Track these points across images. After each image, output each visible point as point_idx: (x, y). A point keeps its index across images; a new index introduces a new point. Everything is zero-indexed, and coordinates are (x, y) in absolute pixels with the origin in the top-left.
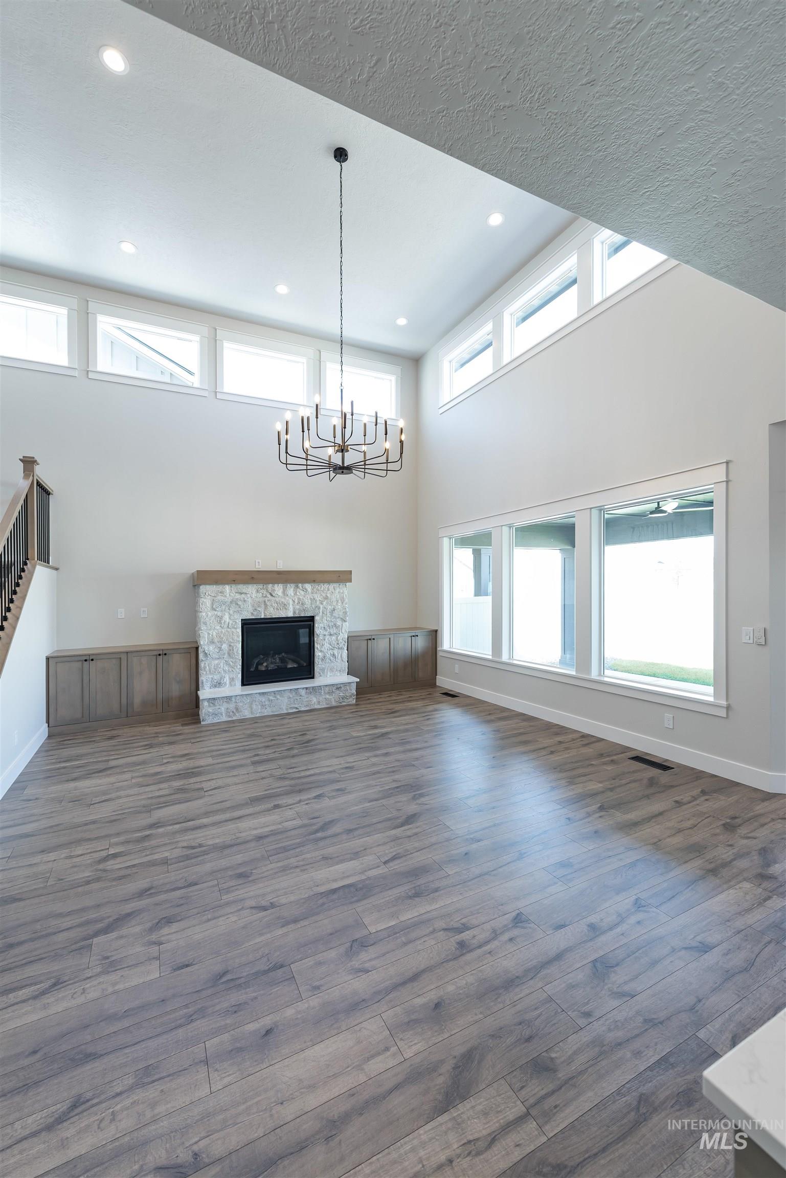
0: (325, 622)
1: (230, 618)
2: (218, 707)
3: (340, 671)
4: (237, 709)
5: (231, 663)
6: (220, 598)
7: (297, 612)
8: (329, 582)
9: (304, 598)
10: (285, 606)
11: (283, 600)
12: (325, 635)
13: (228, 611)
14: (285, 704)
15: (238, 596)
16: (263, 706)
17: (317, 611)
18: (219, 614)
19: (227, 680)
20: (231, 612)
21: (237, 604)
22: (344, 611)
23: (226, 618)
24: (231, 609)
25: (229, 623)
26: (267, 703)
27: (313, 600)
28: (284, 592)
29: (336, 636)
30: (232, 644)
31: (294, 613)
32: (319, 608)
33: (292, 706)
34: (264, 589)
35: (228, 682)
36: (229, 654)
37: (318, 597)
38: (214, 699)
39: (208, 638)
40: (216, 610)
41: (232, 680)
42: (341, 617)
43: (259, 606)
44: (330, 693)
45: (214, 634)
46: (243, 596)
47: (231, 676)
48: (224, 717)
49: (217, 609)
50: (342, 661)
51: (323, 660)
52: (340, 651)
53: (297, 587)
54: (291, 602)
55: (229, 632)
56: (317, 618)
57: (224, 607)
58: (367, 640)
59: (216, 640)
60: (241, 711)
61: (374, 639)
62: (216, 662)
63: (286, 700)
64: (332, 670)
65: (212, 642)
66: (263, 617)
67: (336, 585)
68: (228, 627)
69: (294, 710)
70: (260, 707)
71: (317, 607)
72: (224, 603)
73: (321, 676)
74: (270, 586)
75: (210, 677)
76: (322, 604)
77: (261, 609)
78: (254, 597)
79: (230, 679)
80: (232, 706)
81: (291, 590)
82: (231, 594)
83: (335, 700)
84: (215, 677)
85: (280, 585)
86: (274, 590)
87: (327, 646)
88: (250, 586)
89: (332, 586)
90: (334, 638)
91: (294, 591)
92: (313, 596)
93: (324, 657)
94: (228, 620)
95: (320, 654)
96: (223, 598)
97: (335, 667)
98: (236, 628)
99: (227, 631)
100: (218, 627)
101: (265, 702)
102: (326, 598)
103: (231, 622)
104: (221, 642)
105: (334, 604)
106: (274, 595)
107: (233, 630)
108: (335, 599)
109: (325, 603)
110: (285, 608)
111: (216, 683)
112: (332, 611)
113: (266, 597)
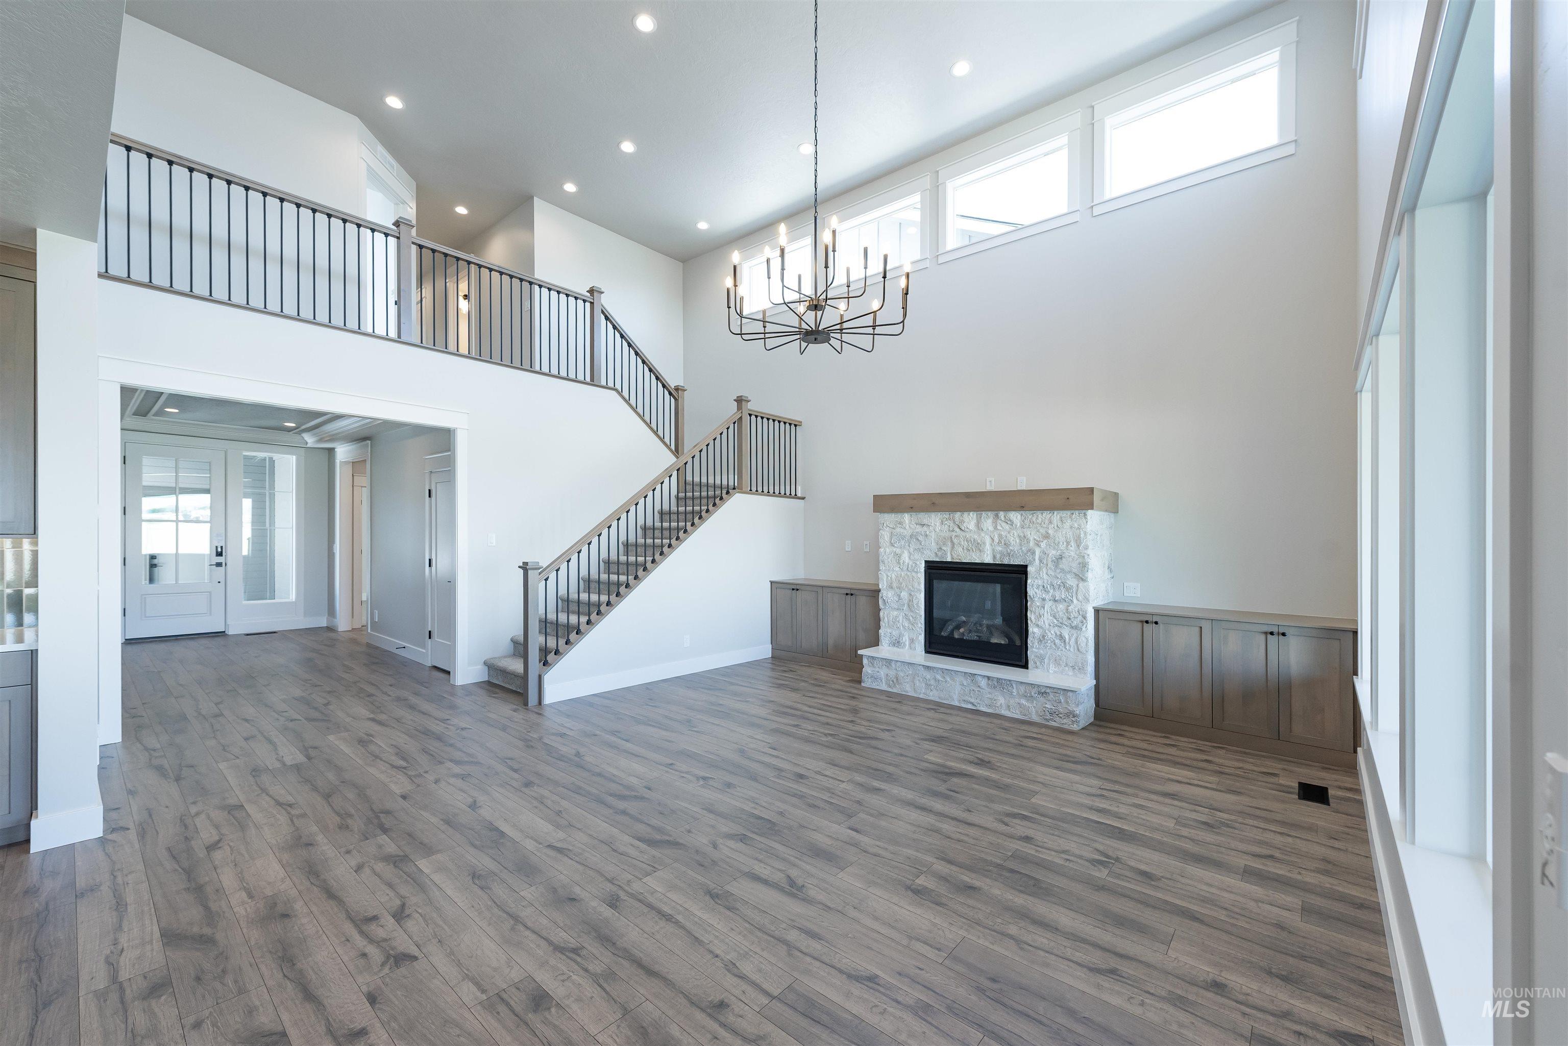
0: (1045, 577)
1: (909, 558)
2: (877, 669)
3: (1073, 668)
5: (911, 618)
6: (898, 530)
7: (998, 556)
8: (1051, 508)
9: (1008, 535)
10: (979, 547)
11: (976, 537)
12: (1044, 600)
13: (910, 548)
14: (957, 692)
15: (919, 529)
17: (1029, 558)
18: (898, 551)
19: (906, 639)
20: (912, 550)
21: (919, 540)
22: (1080, 560)
23: (905, 556)
24: (910, 545)
25: (908, 564)
26: (932, 682)
27: (1023, 538)
28: (978, 525)
29: (1066, 604)
30: (912, 593)
31: (994, 557)
32: (1034, 553)
33: (967, 698)
34: (950, 519)
35: (907, 643)
36: (909, 606)
37: (1032, 535)
39: (888, 582)
41: (912, 641)
42: (1074, 570)
43: (944, 544)
44: (1030, 698)
45: (893, 576)
46: (925, 528)
47: (912, 636)
48: (884, 684)
49: (895, 545)
50: (1078, 650)
51: (1041, 641)
52: (1074, 632)
53: (997, 516)
54: (988, 541)
55: (909, 576)
56: (1029, 569)
57: (903, 543)
58: (1141, 622)
59: (895, 585)
61: (1156, 623)
62: (895, 613)
64: (1057, 662)
65: (891, 587)
66: (949, 559)
67: (1066, 514)
68: (908, 569)
69: (970, 706)
71: (1030, 550)
72: (903, 537)
73: (1037, 667)
74: (958, 515)
75: (889, 631)
76: (1039, 546)
77: (947, 548)
78: (937, 530)
79: (910, 639)
80: (892, 673)
81: (988, 521)
82: (911, 526)
83: (1037, 712)
84: (894, 633)
85: (971, 514)
86: (962, 522)
87: (1047, 619)
88: (933, 515)
89: (1056, 516)
90: (1061, 607)
91: (993, 522)
92: (1023, 533)
93: (1044, 637)
94: (907, 560)
95: (1036, 630)
96: (902, 530)
97: (1064, 659)
98: (917, 572)
99: (906, 574)
100: (897, 569)
101: (929, 680)
102: (1047, 536)
103: (911, 563)
104: (900, 588)
105: (1062, 547)
106: (963, 528)
107: (914, 574)
108: (1062, 539)
109: (1043, 545)
110: (979, 549)
111: (894, 638)
112: (1057, 559)
113: (953, 531)
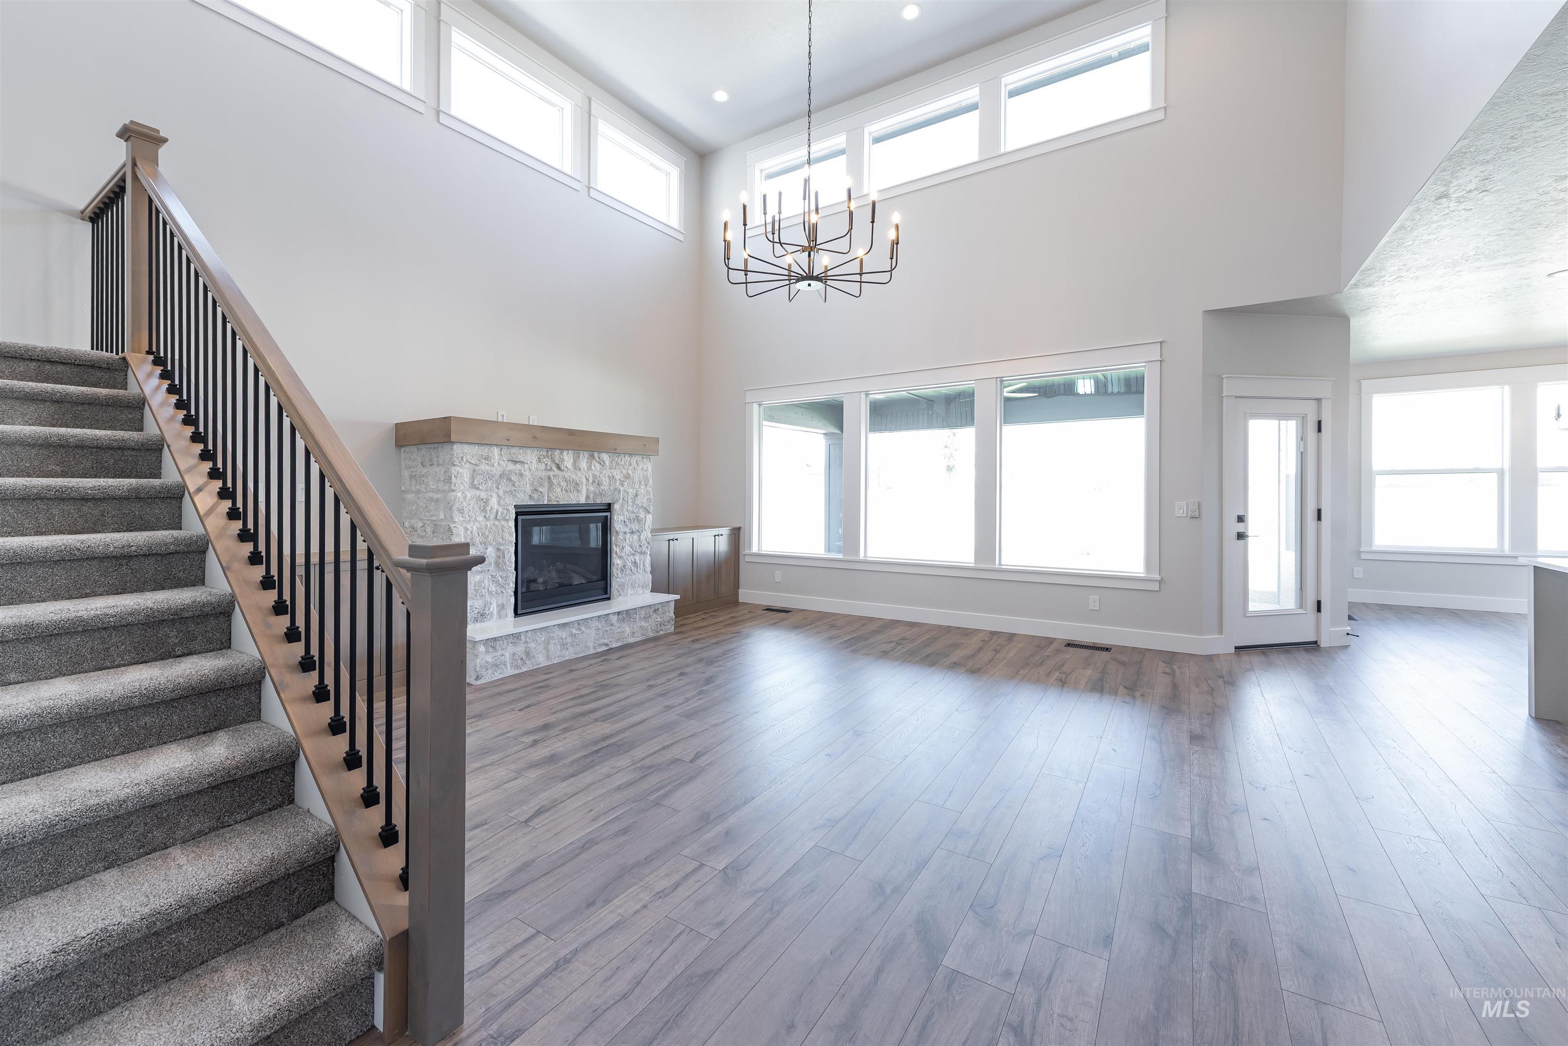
0: (625, 512)
1: (499, 503)
2: (500, 652)
3: (643, 587)
4: (528, 654)
5: (500, 580)
6: (484, 467)
7: (592, 496)
8: (631, 453)
9: (601, 476)
10: (576, 486)
11: (574, 477)
12: (625, 533)
13: (496, 490)
14: (592, 639)
15: (511, 466)
16: (564, 645)
17: (615, 496)
18: (483, 495)
19: (494, 608)
20: (501, 493)
21: (510, 480)
22: (648, 497)
23: (494, 501)
24: (500, 487)
25: (497, 511)
27: (612, 479)
28: (575, 464)
29: (638, 535)
30: (502, 547)
31: (588, 497)
32: (619, 491)
33: (601, 641)
34: (548, 457)
35: (495, 612)
36: (497, 564)
37: (618, 475)
38: (495, 639)
39: (464, 536)
40: (478, 489)
41: (502, 607)
42: (645, 506)
43: (541, 485)
44: (647, 618)
45: (475, 529)
46: (518, 466)
47: (500, 602)
48: (509, 668)
49: (481, 488)
50: (645, 571)
51: (622, 570)
52: (642, 557)
53: (592, 457)
54: (584, 480)
55: (496, 526)
56: (616, 507)
57: (489, 484)
58: (669, 541)
60: (534, 657)
61: (677, 539)
63: (592, 633)
64: (633, 586)
66: (546, 502)
67: (639, 458)
68: (496, 518)
69: (604, 648)
70: (559, 647)
71: (615, 489)
72: (491, 477)
73: (620, 595)
74: (557, 452)
76: (622, 485)
77: (545, 490)
78: (533, 470)
79: (498, 606)
80: (520, 649)
81: (584, 460)
82: (502, 462)
83: (651, 628)
85: (570, 452)
86: (563, 460)
87: (628, 549)
88: (529, 451)
89: (634, 460)
90: (635, 537)
91: (588, 462)
92: (612, 473)
93: (624, 566)
94: (496, 506)
95: (619, 561)
96: (488, 467)
97: (637, 581)
98: (507, 520)
99: (494, 524)
100: (481, 518)
101: (566, 638)
102: (628, 477)
103: (501, 510)
104: (485, 544)
105: (637, 486)
106: (562, 468)
107: (503, 523)
108: (637, 480)
109: (625, 484)
110: (577, 490)
111: (476, 611)
112: (634, 497)
113: (551, 470)
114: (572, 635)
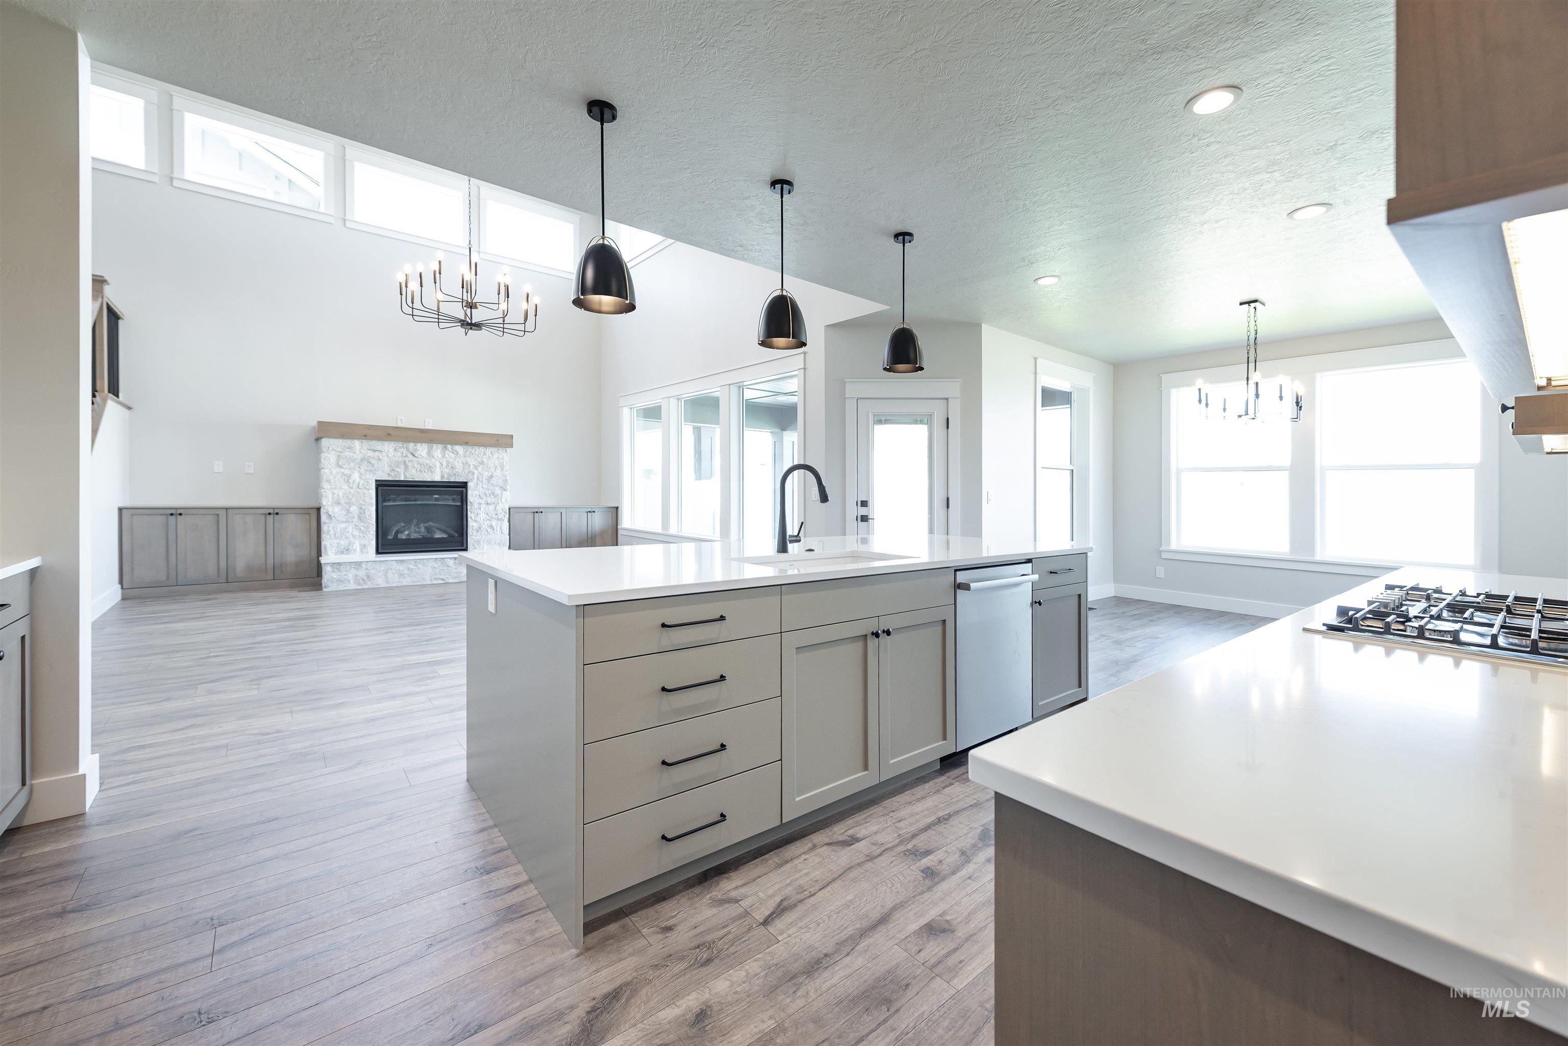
0: (481, 489)
1: (360, 478)
2: (344, 573)
3: (499, 544)
4: (368, 577)
5: (362, 528)
6: (347, 453)
7: (446, 476)
8: (486, 445)
9: (454, 462)
10: (431, 469)
11: (428, 462)
12: (480, 504)
13: (359, 469)
14: (429, 574)
15: (370, 454)
16: (401, 575)
17: (470, 476)
18: (347, 472)
19: (357, 545)
20: (362, 471)
21: (370, 463)
22: (504, 478)
23: (356, 476)
24: (361, 467)
25: (359, 483)
26: (407, 572)
27: (466, 464)
28: (429, 453)
29: (494, 505)
30: (363, 507)
31: (442, 477)
32: (473, 474)
33: (437, 577)
34: (403, 447)
35: (358, 549)
36: (360, 518)
37: (472, 462)
38: (339, 564)
39: (332, 498)
40: (342, 467)
41: (364, 547)
42: (500, 484)
43: (398, 467)
45: (341, 494)
46: (377, 453)
47: (363, 542)
48: (352, 584)
49: (344, 467)
50: (502, 533)
51: (478, 531)
52: (499, 522)
53: (446, 448)
54: (438, 465)
55: (359, 493)
56: (469, 484)
57: (352, 465)
58: (534, 513)
59: (343, 501)
60: (373, 579)
61: (541, 512)
62: (343, 525)
63: (430, 570)
64: (489, 542)
65: (338, 503)
66: (402, 479)
67: (494, 449)
68: (358, 487)
69: (440, 582)
70: (397, 575)
71: (470, 472)
72: (353, 460)
73: (475, 548)
74: (411, 445)
75: (335, 542)
76: (476, 469)
77: (401, 470)
78: (390, 455)
79: (361, 545)
80: (362, 573)
81: (437, 450)
82: (362, 451)
84: (342, 542)
85: (424, 444)
86: (416, 450)
87: (483, 515)
88: (386, 444)
89: (489, 451)
90: (492, 507)
91: (441, 452)
92: (465, 460)
93: (480, 528)
94: (358, 480)
95: (474, 524)
96: (351, 454)
97: (493, 539)
98: (368, 489)
99: (357, 491)
100: (345, 487)
101: (403, 570)
102: (482, 463)
103: (362, 482)
104: (349, 504)
105: (492, 470)
106: (416, 455)
107: (365, 491)
108: (492, 465)
109: (480, 469)
110: (431, 471)
111: (342, 547)
112: (489, 478)
113: (406, 456)
114: (409, 569)
